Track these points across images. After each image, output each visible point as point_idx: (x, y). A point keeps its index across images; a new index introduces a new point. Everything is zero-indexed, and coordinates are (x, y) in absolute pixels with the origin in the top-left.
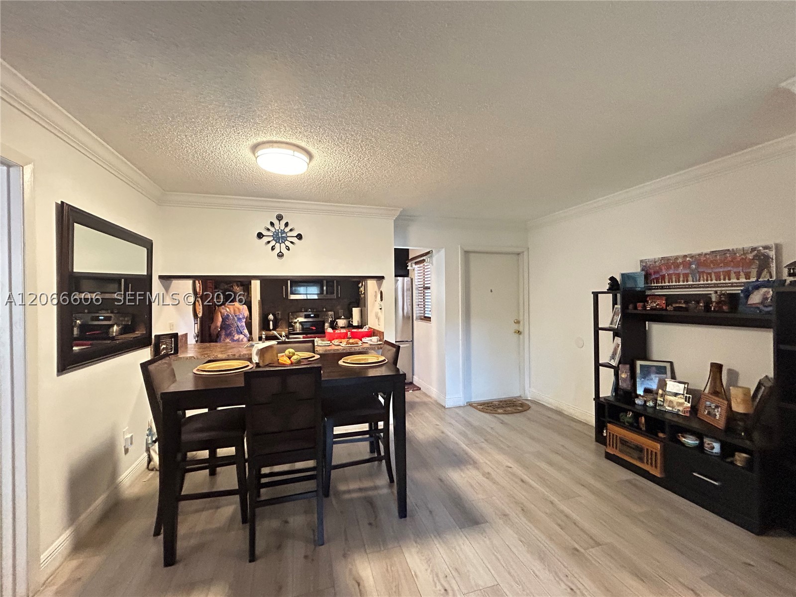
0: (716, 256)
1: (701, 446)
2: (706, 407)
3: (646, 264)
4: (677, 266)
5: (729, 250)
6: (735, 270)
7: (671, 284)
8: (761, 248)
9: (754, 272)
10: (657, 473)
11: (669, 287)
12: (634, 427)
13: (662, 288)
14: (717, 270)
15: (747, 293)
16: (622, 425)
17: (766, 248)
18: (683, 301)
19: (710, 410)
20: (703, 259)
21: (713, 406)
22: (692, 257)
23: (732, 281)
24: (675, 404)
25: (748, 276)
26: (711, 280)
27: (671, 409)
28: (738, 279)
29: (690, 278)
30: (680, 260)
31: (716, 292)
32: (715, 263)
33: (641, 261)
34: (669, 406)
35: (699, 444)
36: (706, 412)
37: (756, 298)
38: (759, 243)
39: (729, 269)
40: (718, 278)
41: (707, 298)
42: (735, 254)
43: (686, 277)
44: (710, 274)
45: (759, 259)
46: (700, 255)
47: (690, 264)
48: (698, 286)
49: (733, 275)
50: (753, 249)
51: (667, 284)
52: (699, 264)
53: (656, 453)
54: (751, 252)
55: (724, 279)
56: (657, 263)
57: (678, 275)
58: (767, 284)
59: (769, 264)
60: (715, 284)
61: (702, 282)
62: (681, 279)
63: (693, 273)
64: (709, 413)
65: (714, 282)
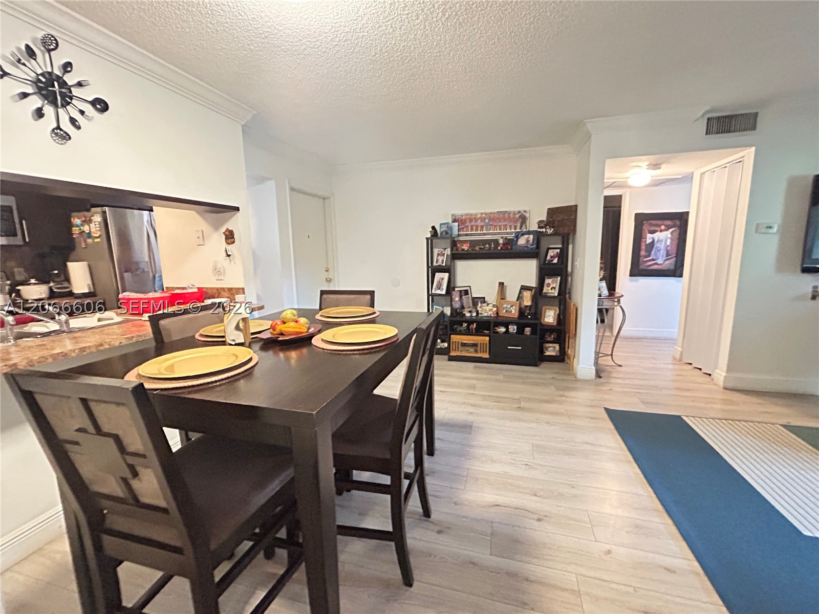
0: (500, 215)
1: (507, 331)
2: (504, 308)
3: (456, 217)
4: (476, 220)
5: (506, 211)
6: (510, 224)
7: (472, 232)
8: (522, 212)
9: (518, 227)
10: (486, 356)
11: (471, 235)
12: (468, 332)
13: (467, 235)
14: (500, 224)
15: (517, 237)
16: (460, 333)
17: (525, 211)
18: (481, 244)
19: (508, 309)
20: (492, 216)
21: (509, 306)
22: (486, 214)
23: (507, 231)
24: (488, 310)
25: (515, 229)
26: (497, 230)
27: (487, 314)
28: (511, 230)
29: (484, 229)
30: (479, 216)
31: (502, 237)
32: (499, 220)
33: (452, 215)
34: (485, 313)
35: (506, 330)
36: (505, 311)
37: (522, 241)
38: (521, 209)
39: (507, 223)
40: (500, 229)
41: (496, 242)
42: (510, 214)
43: (482, 227)
44: (495, 226)
45: (521, 218)
46: (491, 213)
47: (485, 219)
48: (489, 234)
49: (508, 227)
50: (519, 212)
51: (470, 232)
52: (490, 220)
53: (486, 344)
54: (518, 214)
55: (504, 230)
56: (463, 217)
57: (477, 226)
58: (529, 233)
59: (526, 221)
60: (498, 233)
61: (491, 231)
62: (479, 229)
63: (487, 225)
64: (507, 311)
65: (498, 231)
